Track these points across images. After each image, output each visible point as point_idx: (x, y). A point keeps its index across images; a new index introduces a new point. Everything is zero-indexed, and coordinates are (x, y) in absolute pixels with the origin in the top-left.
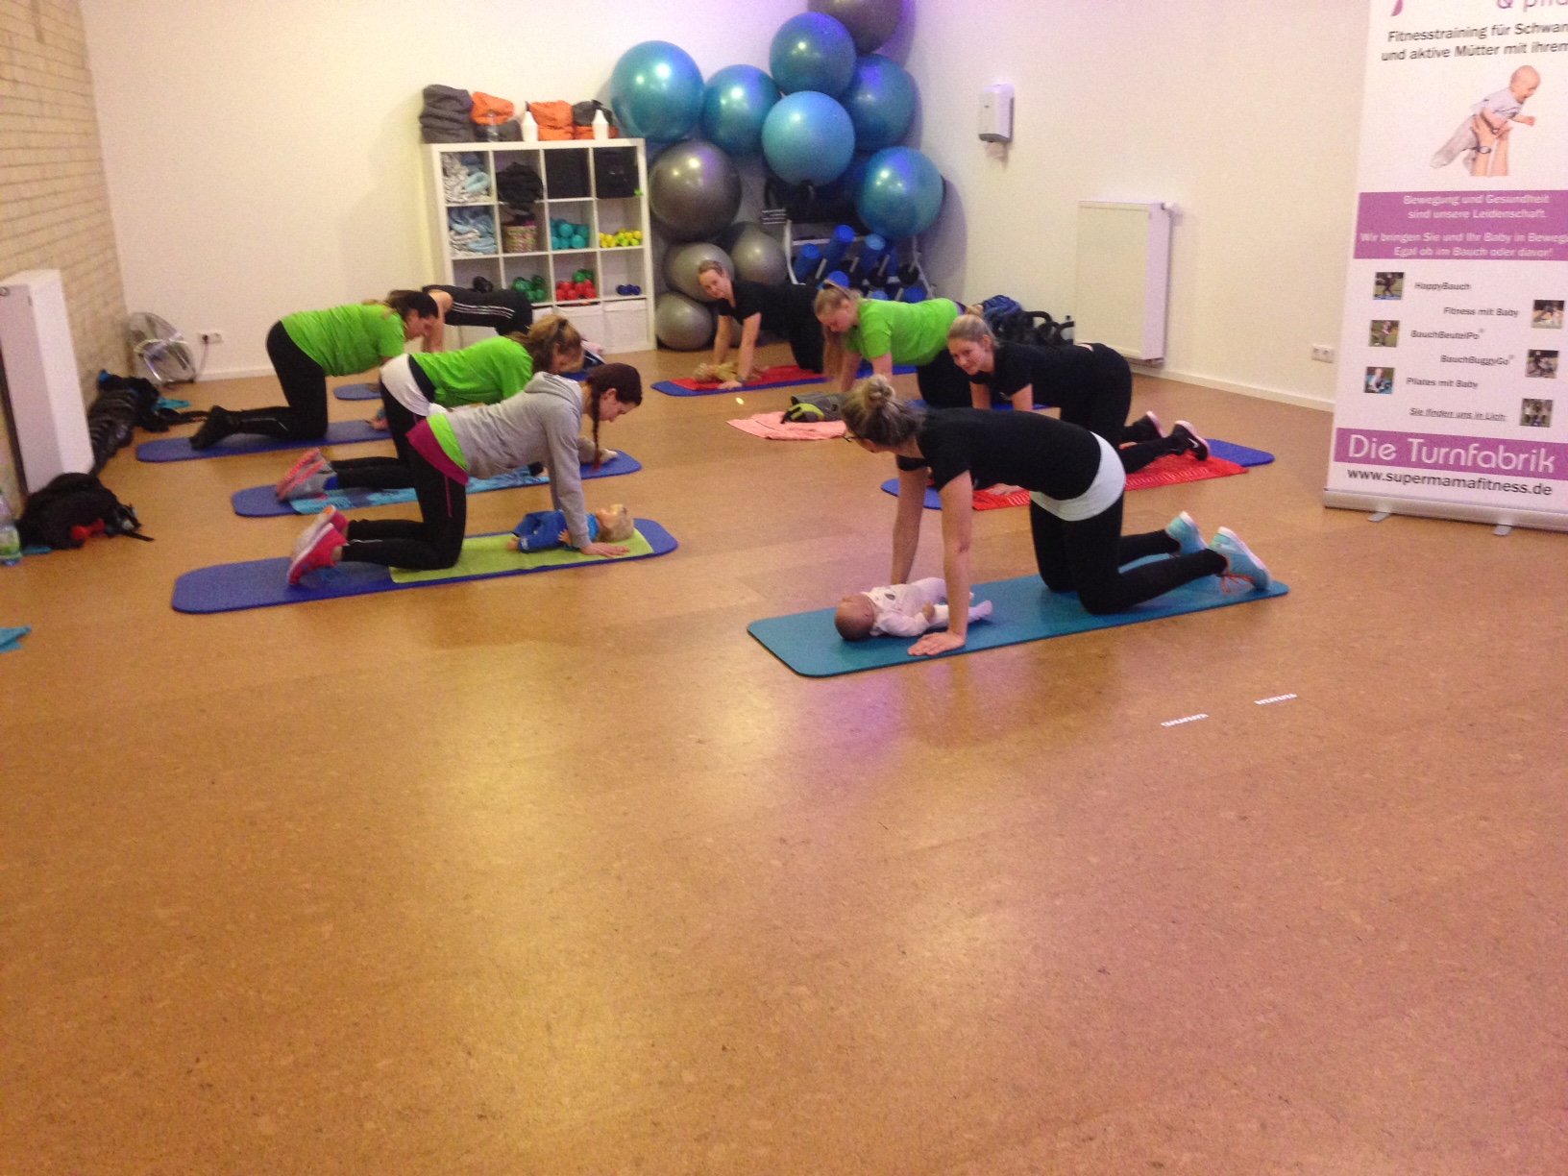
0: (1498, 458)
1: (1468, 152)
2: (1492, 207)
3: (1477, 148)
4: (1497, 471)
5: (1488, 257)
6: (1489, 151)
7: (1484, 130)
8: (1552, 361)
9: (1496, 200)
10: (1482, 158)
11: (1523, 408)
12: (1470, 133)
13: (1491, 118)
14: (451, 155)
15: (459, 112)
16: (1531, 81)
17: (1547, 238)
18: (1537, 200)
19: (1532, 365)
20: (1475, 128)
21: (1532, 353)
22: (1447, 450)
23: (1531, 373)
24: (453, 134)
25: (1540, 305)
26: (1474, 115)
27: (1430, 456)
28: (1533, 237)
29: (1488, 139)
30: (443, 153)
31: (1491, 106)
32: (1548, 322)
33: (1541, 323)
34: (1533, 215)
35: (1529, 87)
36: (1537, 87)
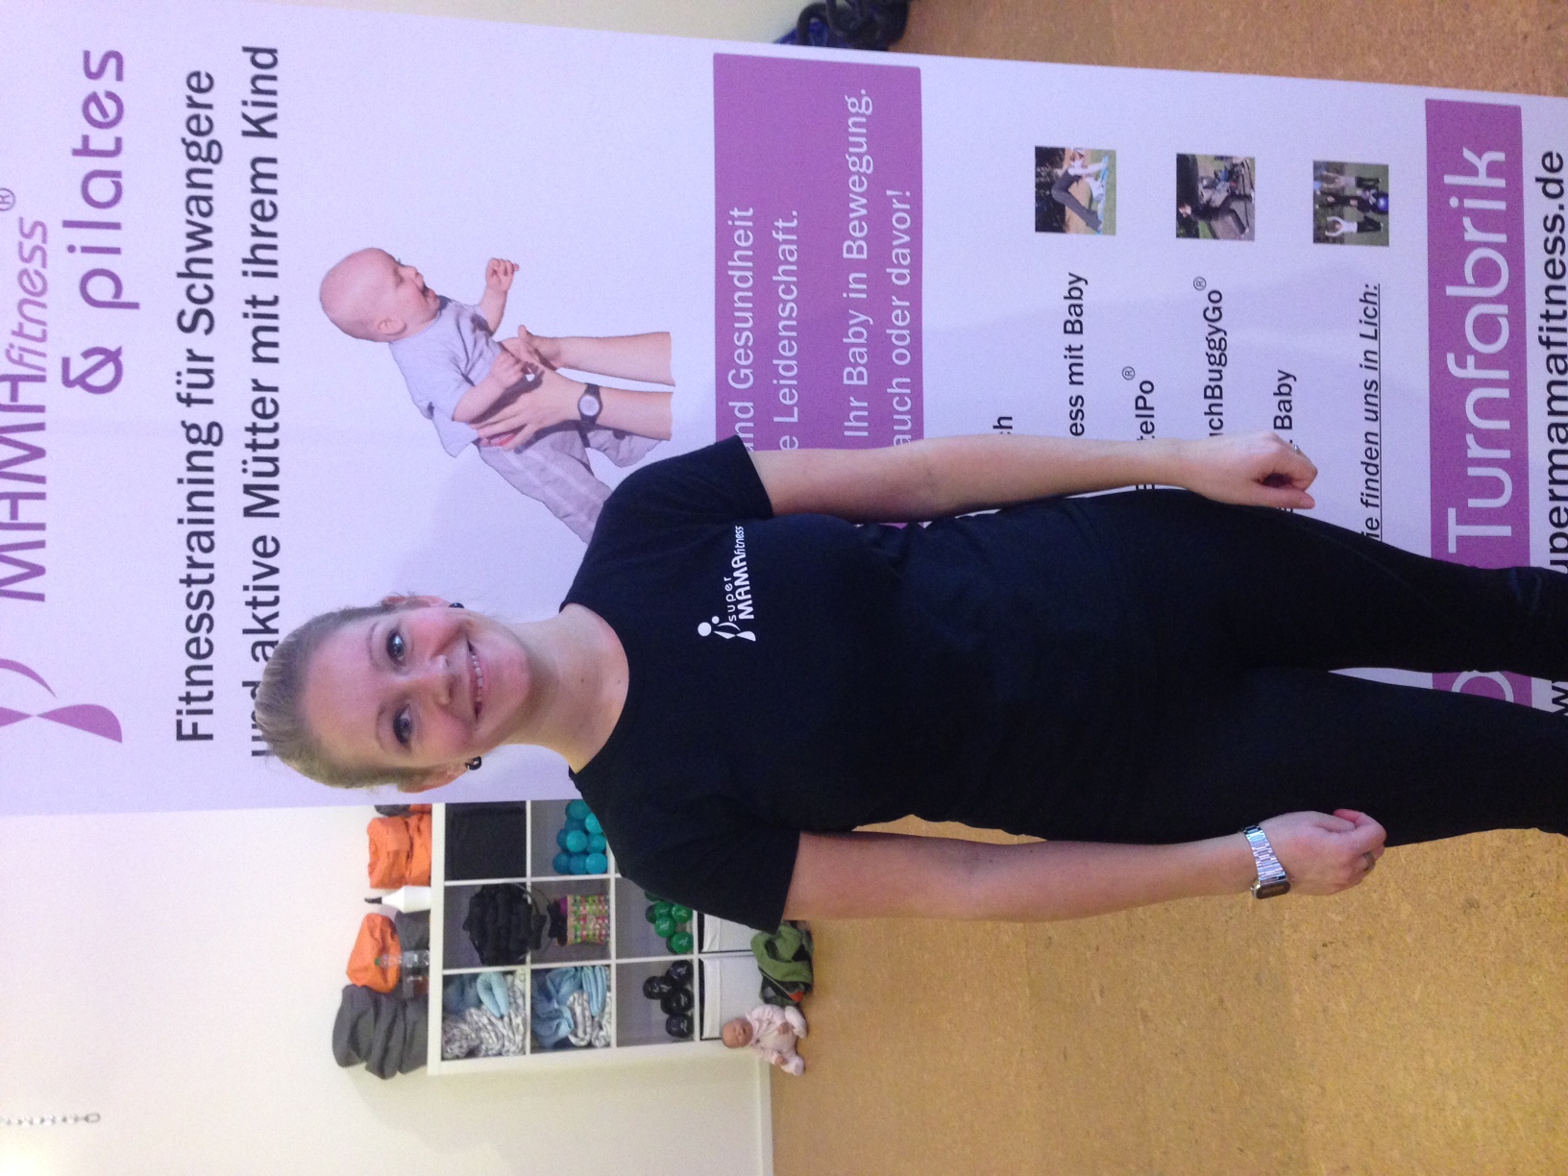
0: (1483, 300)
1: (594, 456)
2: (764, 368)
3: (584, 426)
4: (1515, 297)
6: (593, 390)
7: (525, 411)
8: (1206, 171)
9: (744, 361)
10: (615, 412)
12: (531, 453)
13: (488, 393)
16: (372, 276)
18: (744, 242)
19: (1217, 225)
20: (519, 438)
21: (1187, 228)
23: (1243, 228)
25: (1050, 217)
26: (477, 442)
27: (1493, 488)
28: (856, 248)
29: (557, 398)
31: (452, 396)
32: (1097, 188)
33: (1100, 208)
34: (788, 249)
35: (390, 280)
36: (391, 258)
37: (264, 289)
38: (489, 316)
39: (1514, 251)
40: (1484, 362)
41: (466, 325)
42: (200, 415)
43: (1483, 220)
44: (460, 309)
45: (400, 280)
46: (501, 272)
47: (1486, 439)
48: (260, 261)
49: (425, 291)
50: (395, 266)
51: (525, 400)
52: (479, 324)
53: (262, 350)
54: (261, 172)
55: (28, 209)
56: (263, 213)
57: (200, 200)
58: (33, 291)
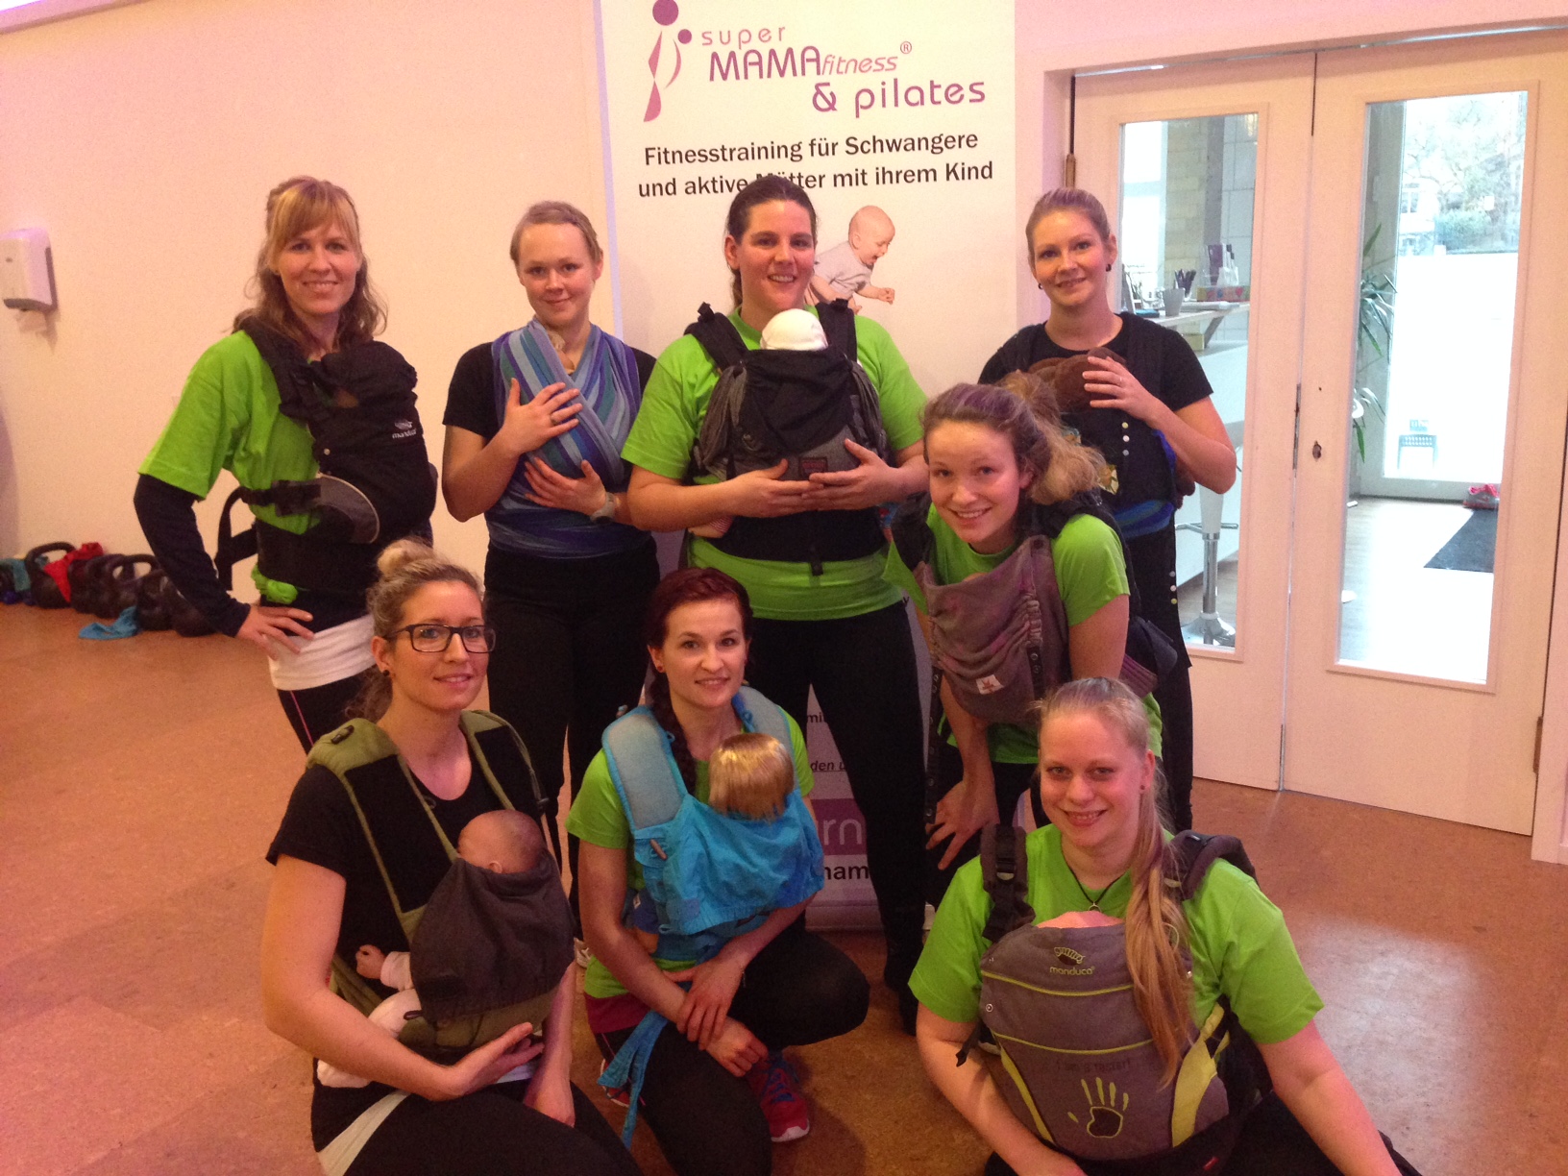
13: (826, 290)
35: (879, 240)
36: (891, 240)
37: (870, 178)
38: (865, 290)
41: (860, 279)
42: (805, 150)
44: (868, 276)
45: (880, 245)
46: (888, 296)
47: (834, 830)
48: (884, 175)
52: (861, 286)
53: (840, 179)
54: (930, 174)
55: (902, 60)
56: (908, 176)
57: (913, 145)
58: (861, 66)
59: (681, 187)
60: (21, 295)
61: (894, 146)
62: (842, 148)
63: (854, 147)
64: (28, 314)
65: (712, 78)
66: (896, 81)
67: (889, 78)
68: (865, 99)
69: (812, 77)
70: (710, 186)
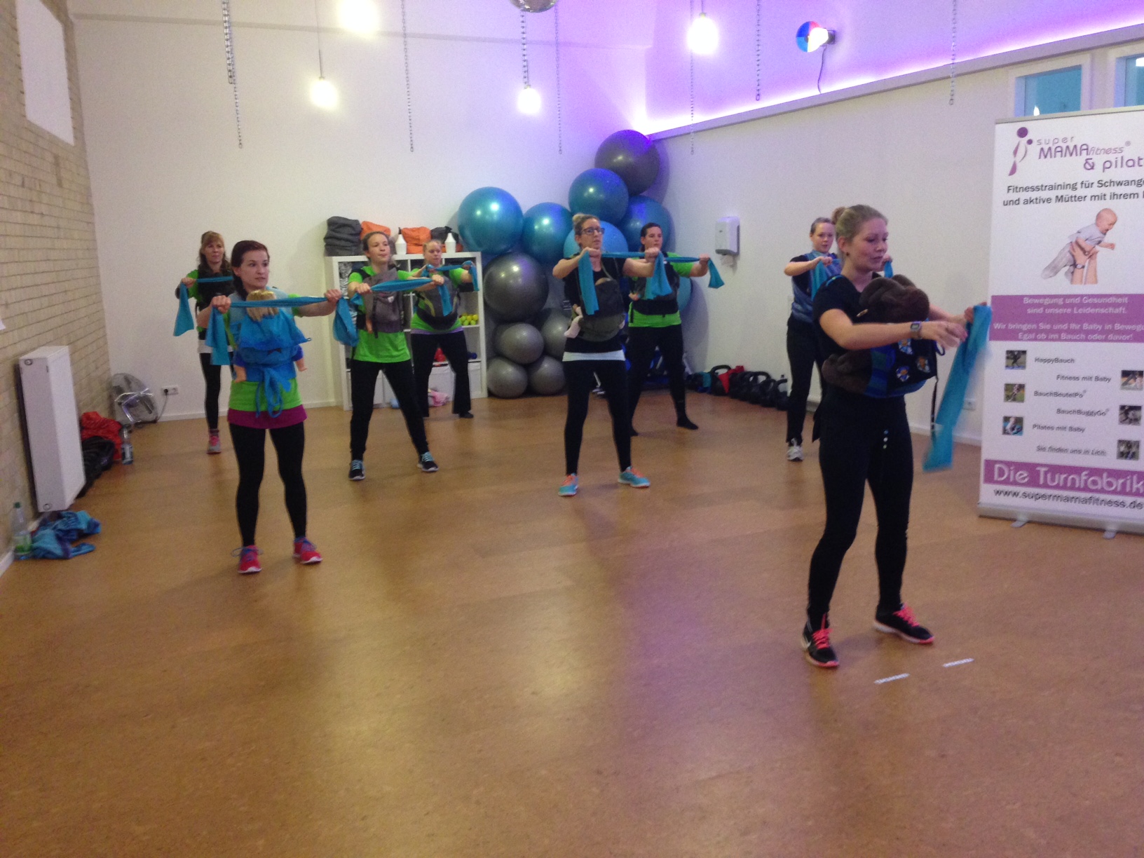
0: (1103, 482)
1: (1067, 268)
2: (1088, 305)
3: (1075, 265)
4: (1102, 491)
5: (1087, 340)
6: (1083, 267)
7: (1078, 253)
8: (1137, 413)
9: (1090, 301)
10: (1078, 272)
11: (1118, 447)
12: (1068, 255)
13: (1083, 245)
14: (345, 264)
15: (352, 235)
16: (1111, 219)
17: (1129, 327)
18: (1119, 300)
19: (1123, 415)
20: (1072, 251)
21: (1122, 408)
22: (1065, 476)
23: (1122, 422)
24: (348, 250)
25: (1126, 374)
26: (1071, 242)
27: (1053, 480)
28: (1118, 326)
29: (1081, 259)
30: (339, 263)
31: (1082, 237)
32: (1133, 385)
33: (1127, 386)
34: (1117, 311)
35: (1110, 222)
36: (1115, 223)
37: (1108, 197)
38: (1101, 244)
39: (1115, 492)
40: (1086, 481)
41: (1099, 239)
42: (1079, 186)
43: (1124, 485)
44: (1103, 238)
45: (1110, 225)
46: (1112, 246)
47: (1066, 479)
48: (1114, 196)
49: (1108, 230)
50: (1113, 224)
51: (1081, 253)
52: (1099, 242)
53: (1094, 197)
54: (1135, 195)
55: (1126, 149)
56: (1125, 196)
57: (1128, 183)
58: (1107, 152)
59: (1022, 202)
60: (724, 248)
61: (1120, 184)
62: (1096, 185)
63: (1101, 184)
64: (726, 256)
65: (1040, 158)
66: (1122, 157)
67: (1119, 156)
68: (1108, 165)
69: (1084, 155)
70: (1035, 201)
